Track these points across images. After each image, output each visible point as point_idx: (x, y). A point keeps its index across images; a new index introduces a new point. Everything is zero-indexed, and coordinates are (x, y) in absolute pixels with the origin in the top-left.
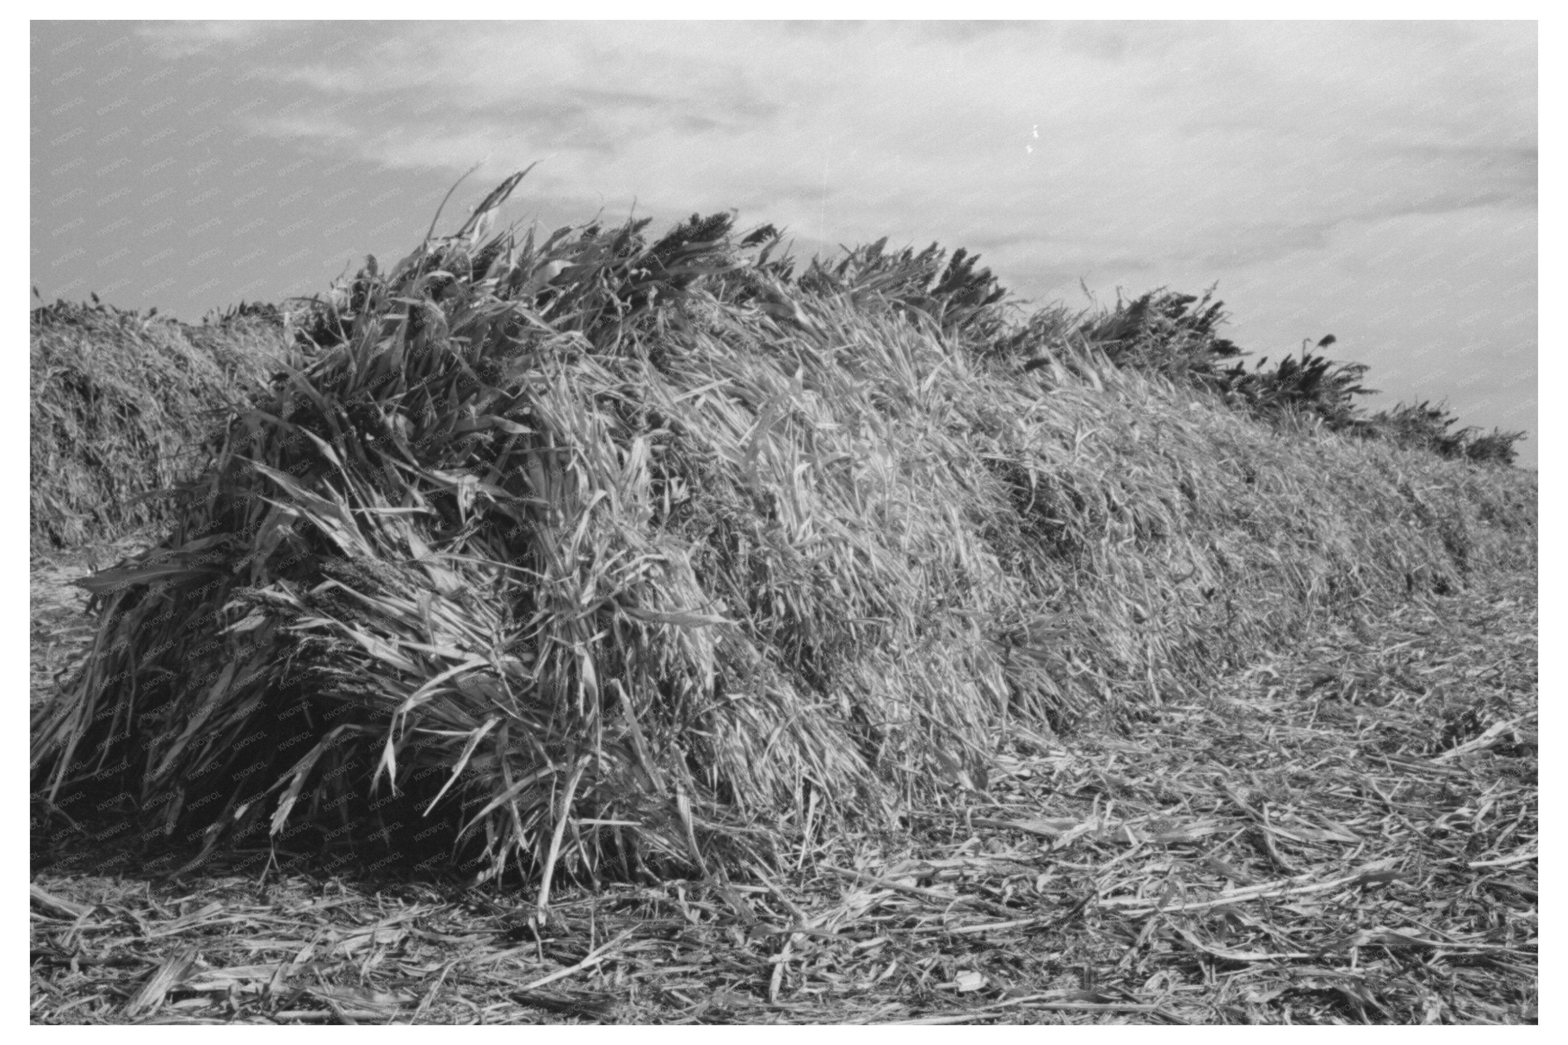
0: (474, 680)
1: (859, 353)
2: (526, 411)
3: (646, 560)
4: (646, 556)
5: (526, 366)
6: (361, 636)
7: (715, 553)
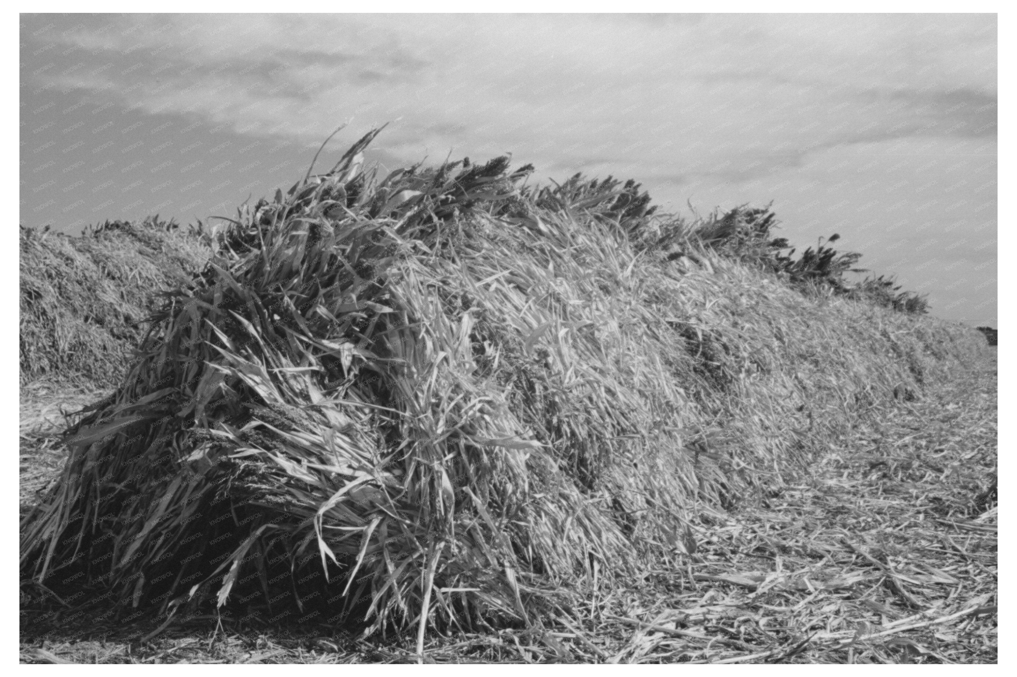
0: (363, 490)
1: (583, 251)
2: (387, 296)
3: (480, 401)
4: (478, 399)
5: (389, 264)
6: (281, 460)
7: (520, 395)
